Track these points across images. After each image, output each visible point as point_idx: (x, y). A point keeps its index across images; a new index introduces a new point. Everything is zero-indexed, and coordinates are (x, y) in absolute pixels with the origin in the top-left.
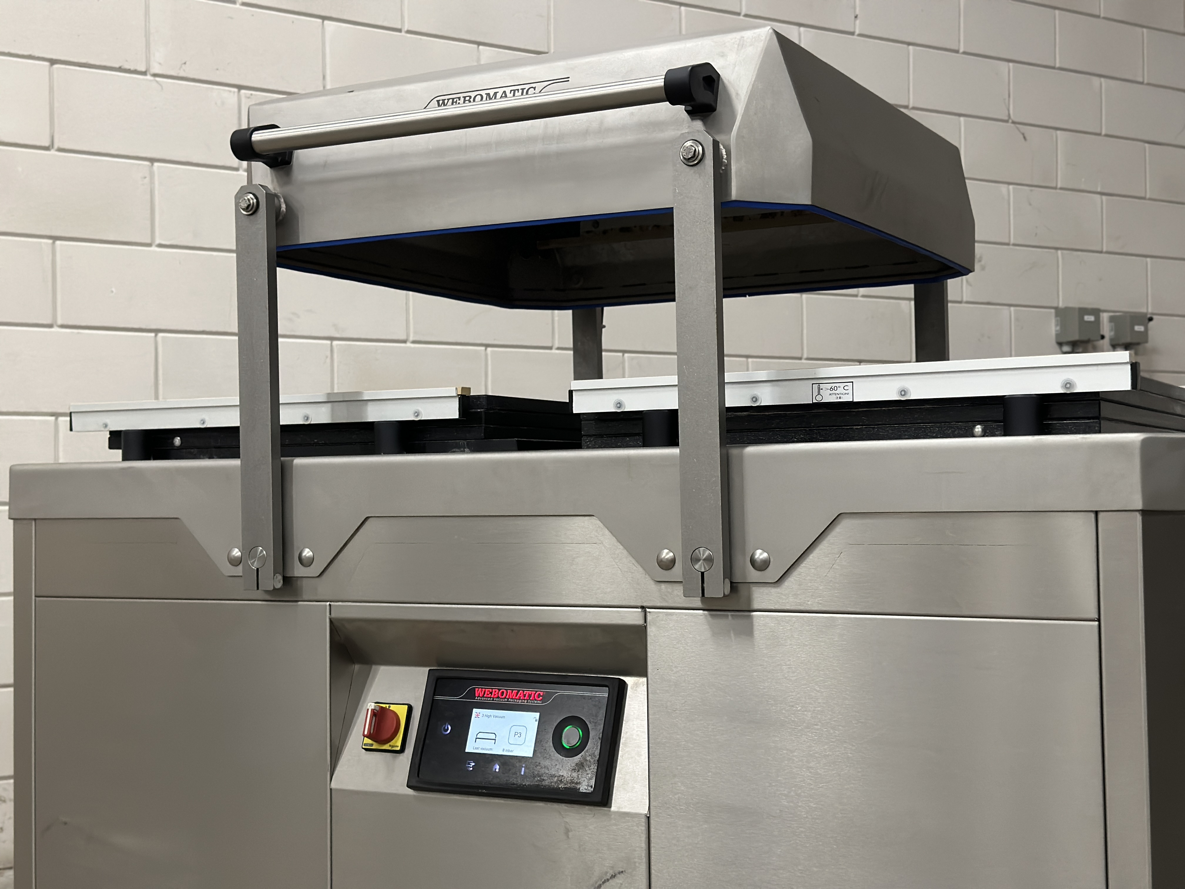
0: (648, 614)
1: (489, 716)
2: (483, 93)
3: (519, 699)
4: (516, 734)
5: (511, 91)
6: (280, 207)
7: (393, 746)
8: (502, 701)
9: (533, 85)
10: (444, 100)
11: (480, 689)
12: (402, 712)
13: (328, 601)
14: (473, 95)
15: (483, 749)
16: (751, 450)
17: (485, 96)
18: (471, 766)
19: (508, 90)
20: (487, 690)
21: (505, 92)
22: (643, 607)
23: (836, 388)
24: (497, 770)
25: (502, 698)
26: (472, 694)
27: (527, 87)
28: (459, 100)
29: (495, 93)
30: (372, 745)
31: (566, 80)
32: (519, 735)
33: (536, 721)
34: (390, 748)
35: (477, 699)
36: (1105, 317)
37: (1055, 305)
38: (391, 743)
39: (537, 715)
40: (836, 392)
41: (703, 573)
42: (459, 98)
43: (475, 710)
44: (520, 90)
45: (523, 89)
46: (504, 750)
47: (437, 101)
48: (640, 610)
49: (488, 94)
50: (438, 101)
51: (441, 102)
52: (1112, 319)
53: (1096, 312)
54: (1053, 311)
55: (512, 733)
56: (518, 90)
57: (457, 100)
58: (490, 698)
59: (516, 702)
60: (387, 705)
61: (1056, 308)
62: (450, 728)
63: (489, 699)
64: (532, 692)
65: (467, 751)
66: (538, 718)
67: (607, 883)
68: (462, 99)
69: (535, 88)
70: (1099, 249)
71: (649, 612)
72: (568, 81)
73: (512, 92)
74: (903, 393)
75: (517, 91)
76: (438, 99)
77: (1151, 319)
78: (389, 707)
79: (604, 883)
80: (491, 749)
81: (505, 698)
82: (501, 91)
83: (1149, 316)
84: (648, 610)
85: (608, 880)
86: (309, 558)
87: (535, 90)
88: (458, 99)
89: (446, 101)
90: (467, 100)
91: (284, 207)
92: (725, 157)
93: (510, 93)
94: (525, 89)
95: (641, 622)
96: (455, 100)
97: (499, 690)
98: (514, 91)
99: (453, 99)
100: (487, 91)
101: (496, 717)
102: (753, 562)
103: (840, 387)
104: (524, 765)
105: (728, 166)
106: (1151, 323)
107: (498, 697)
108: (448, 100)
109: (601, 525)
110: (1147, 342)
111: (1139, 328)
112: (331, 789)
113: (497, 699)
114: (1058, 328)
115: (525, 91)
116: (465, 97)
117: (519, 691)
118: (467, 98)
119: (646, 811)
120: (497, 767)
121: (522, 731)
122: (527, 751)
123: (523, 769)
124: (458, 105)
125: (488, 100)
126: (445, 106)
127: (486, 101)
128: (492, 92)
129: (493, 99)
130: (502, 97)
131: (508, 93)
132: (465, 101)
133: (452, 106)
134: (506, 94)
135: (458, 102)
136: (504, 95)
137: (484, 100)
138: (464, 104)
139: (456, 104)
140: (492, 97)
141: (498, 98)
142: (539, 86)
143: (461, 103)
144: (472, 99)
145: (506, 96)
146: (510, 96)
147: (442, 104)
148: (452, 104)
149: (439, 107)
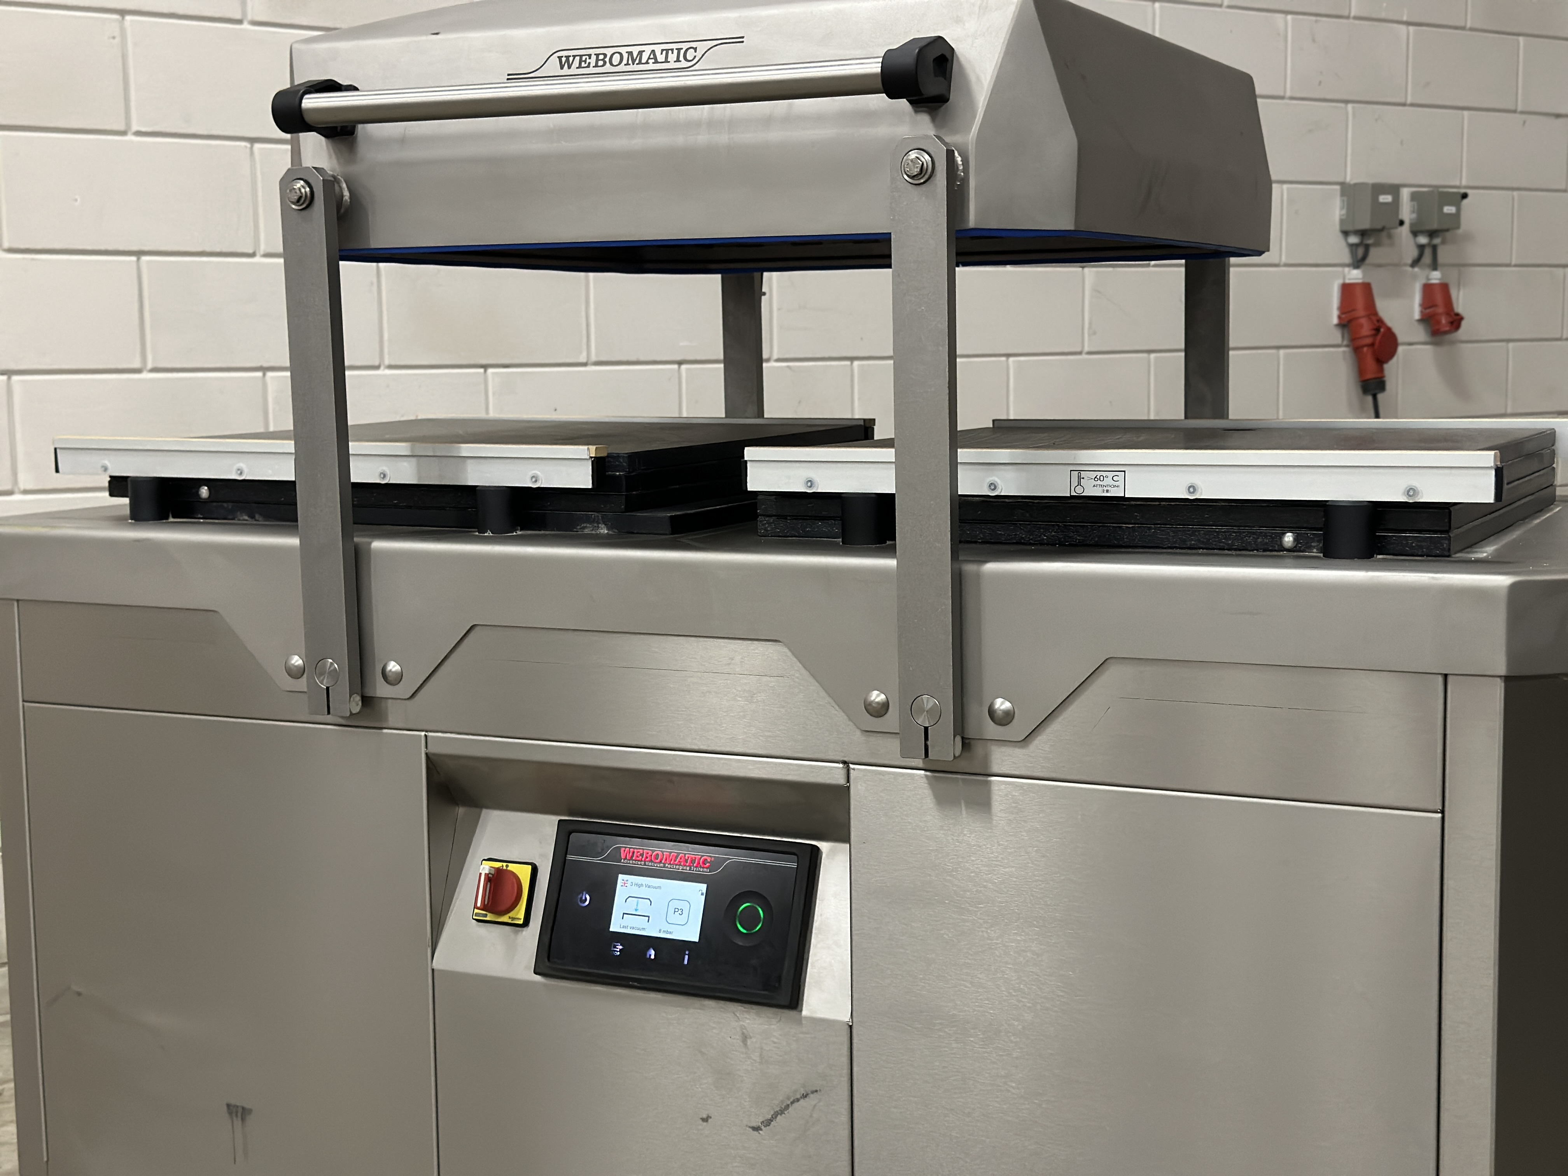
0: (852, 772)
1: (639, 886)
2: (623, 50)
3: (680, 865)
4: (677, 910)
5: (662, 50)
6: (342, 196)
7: (513, 919)
8: (657, 866)
9: (694, 45)
10: (568, 57)
11: (627, 849)
12: (524, 873)
13: (423, 731)
14: (609, 52)
15: (633, 928)
16: (992, 567)
17: (625, 56)
18: (618, 950)
19: (658, 49)
20: (635, 850)
21: (653, 51)
22: (844, 762)
23: (1102, 477)
24: (653, 957)
25: (657, 863)
26: (616, 855)
27: (685, 46)
28: (590, 58)
29: (640, 53)
30: (486, 916)
31: (740, 40)
32: (680, 912)
33: (702, 894)
34: (510, 921)
35: (624, 863)
36: (1405, 193)
37: (1341, 180)
38: (511, 914)
39: (703, 887)
40: (1101, 483)
41: (926, 729)
42: (590, 56)
43: (621, 877)
44: (675, 50)
45: (679, 50)
46: (660, 931)
47: (558, 57)
48: (841, 765)
49: (630, 53)
50: (560, 58)
51: (564, 59)
52: (1414, 197)
53: (1394, 189)
54: (1338, 187)
55: (671, 910)
56: (672, 50)
57: (586, 59)
58: (642, 861)
59: (674, 869)
60: (505, 864)
61: (1342, 184)
62: (588, 897)
63: (639, 863)
64: (696, 856)
65: (611, 929)
66: (704, 891)
67: (796, 1105)
68: (594, 58)
69: (695, 49)
70: (1402, 100)
71: (854, 769)
72: (743, 42)
73: (664, 52)
74: (1191, 490)
75: (670, 52)
76: (560, 54)
77: (1465, 196)
78: (507, 866)
79: (792, 1103)
80: (644, 929)
81: (661, 862)
82: (648, 49)
83: (1463, 191)
84: (851, 766)
85: (798, 1100)
86: (396, 673)
87: (696, 52)
88: (587, 57)
89: (571, 59)
90: (600, 60)
91: (346, 193)
92: (961, 168)
93: (662, 54)
94: (682, 49)
95: (842, 781)
96: (584, 58)
97: (653, 851)
98: (667, 50)
99: (581, 56)
100: (629, 49)
101: (650, 886)
102: (991, 712)
103: (1107, 477)
104: (687, 953)
105: (965, 180)
106: (1465, 201)
107: (651, 861)
108: (574, 56)
109: (789, 654)
110: (1458, 227)
111: (1449, 209)
112: (433, 970)
113: (650, 864)
114: (1344, 212)
115: (682, 52)
116: (597, 55)
117: (679, 854)
118: (601, 57)
119: (847, 1018)
120: (652, 953)
121: (684, 906)
122: (692, 934)
123: (687, 957)
124: (588, 66)
125: (630, 62)
126: (569, 67)
127: (628, 64)
128: (635, 51)
129: (637, 61)
130: (649, 58)
131: (658, 53)
132: (597, 60)
133: (580, 67)
134: (655, 55)
135: (588, 61)
136: (652, 56)
137: (625, 61)
138: (596, 66)
139: (586, 65)
140: (635, 56)
141: (644, 61)
142: (702, 47)
143: (593, 64)
144: (607, 60)
145: (655, 58)
146: (661, 58)
147: (566, 62)
148: (580, 64)
149: (562, 68)
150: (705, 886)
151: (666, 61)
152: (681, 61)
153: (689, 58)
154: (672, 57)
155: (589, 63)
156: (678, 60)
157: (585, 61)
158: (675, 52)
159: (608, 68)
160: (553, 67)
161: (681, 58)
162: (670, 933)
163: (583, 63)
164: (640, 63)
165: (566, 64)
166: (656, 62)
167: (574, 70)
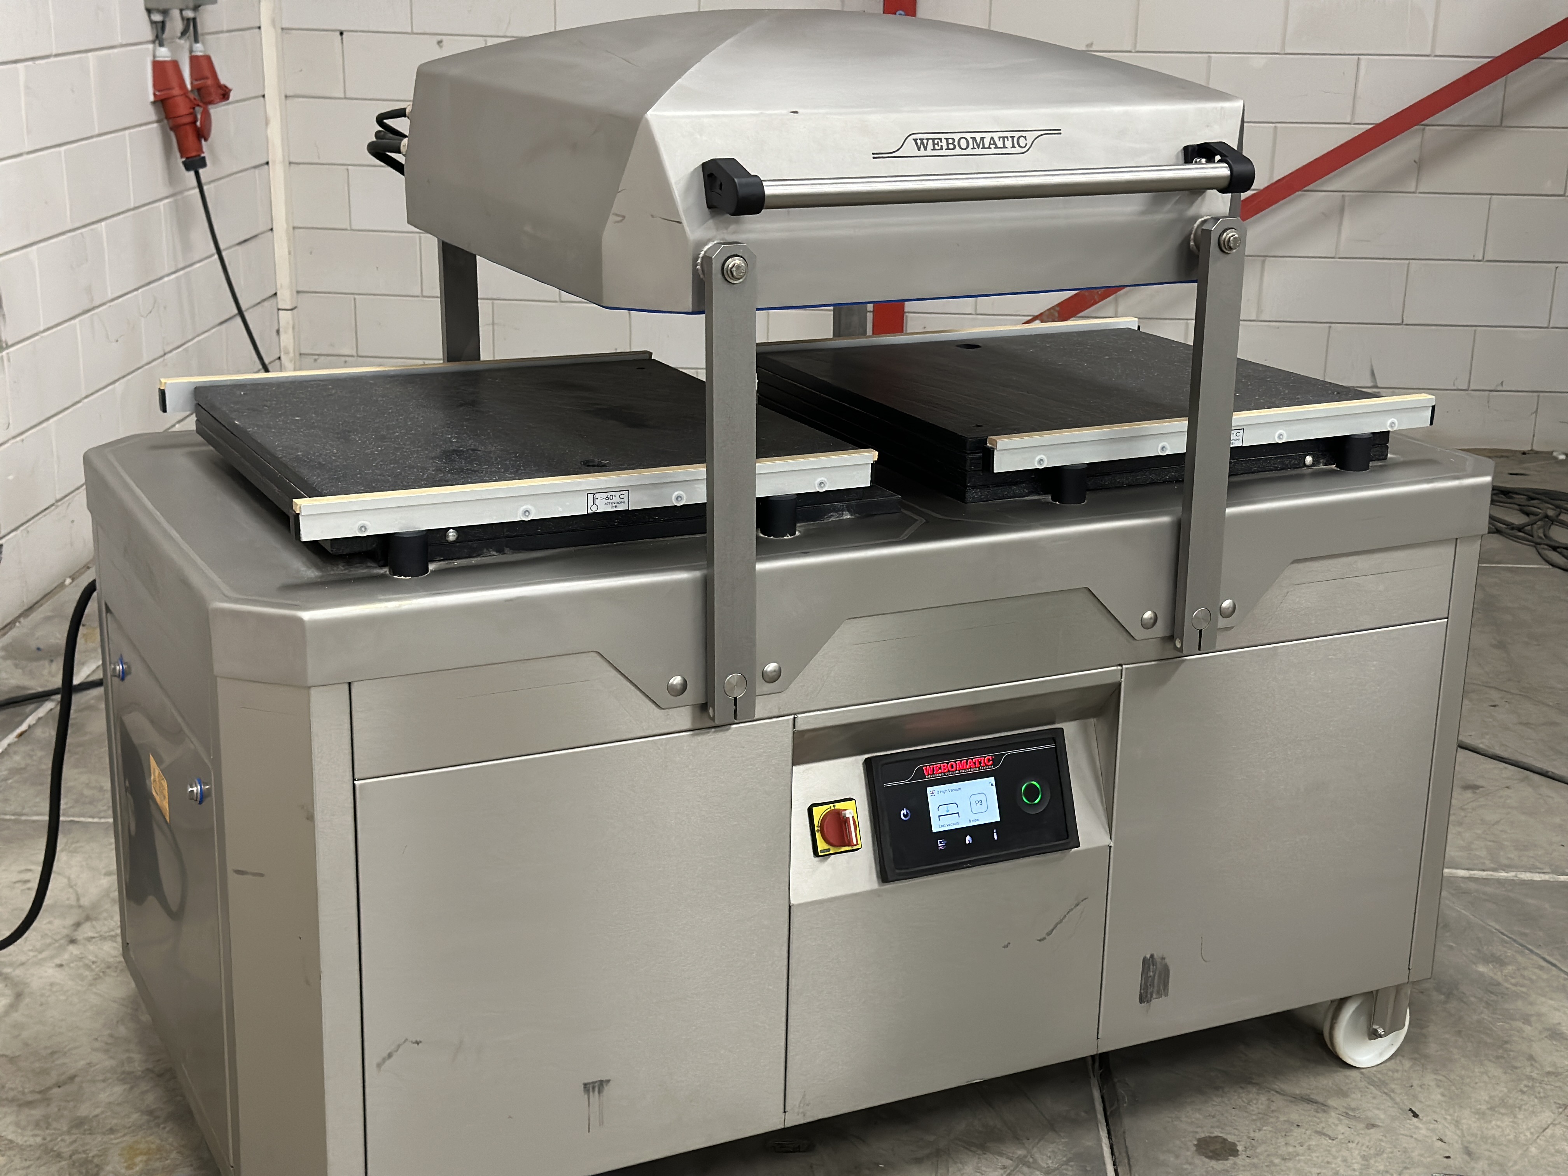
0: (1125, 670)
1: (944, 792)
2: (968, 136)
3: (971, 768)
4: (978, 802)
5: (1000, 138)
7: (849, 846)
8: (955, 774)
9: (1024, 134)
10: (922, 140)
11: (928, 767)
12: (848, 808)
13: (791, 715)
14: (956, 137)
15: (949, 825)
17: (971, 141)
18: (944, 844)
19: (996, 136)
20: (934, 766)
21: (992, 138)
22: (1120, 665)
24: (970, 842)
25: (954, 771)
26: (921, 774)
27: (1017, 135)
28: (941, 142)
29: (982, 139)
30: (829, 850)
31: (1057, 132)
32: (981, 802)
33: (992, 785)
35: (929, 778)
38: (846, 843)
39: (992, 780)
41: (1201, 631)
42: (940, 139)
43: (928, 789)
44: (1009, 138)
45: (1013, 137)
46: (970, 821)
47: (913, 139)
48: (1117, 668)
49: (974, 139)
50: (915, 140)
51: (919, 142)
55: (973, 803)
56: (1007, 137)
57: (938, 142)
58: (941, 773)
59: (969, 772)
60: (831, 805)
62: (908, 812)
63: (940, 775)
64: (982, 758)
65: (934, 831)
66: (994, 782)
67: (1070, 913)
68: (944, 141)
69: (1025, 138)
72: (1060, 134)
73: (1001, 139)
75: (1006, 139)
76: (915, 137)
78: (834, 806)
79: (1067, 913)
80: (957, 823)
81: (956, 769)
82: (988, 136)
84: (1125, 667)
85: (1071, 911)
86: (775, 671)
87: (1026, 140)
88: (938, 140)
89: (925, 141)
90: (950, 143)
93: (999, 140)
94: (1015, 137)
95: (1115, 679)
96: (936, 141)
97: (948, 763)
98: (1003, 138)
99: (933, 140)
100: (973, 135)
101: (952, 791)
102: (1220, 610)
104: (995, 831)
107: (949, 771)
108: (928, 139)
112: (790, 906)
113: (948, 774)
115: (1015, 139)
116: (947, 139)
117: (967, 760)
118: (950, 141)
119: (1107, 842)
120: (968, 839)
121: (982, 797)
122: (993, 815)
123: (995, 834)
124: (941, 149)
125: (975, 146)
126: (925, 149)
127: (974, 148)
128: (978, 137)
129: (981, 146)
130: (990, 144)
131: (996, 140)
132: (948, 144)
133: (934, 149)
134: (994, 141)
135: (940, 144)
136: (992, 142)
137: (971, 146)
138: (948, 149)
139: (939, 148)
140: (978, 142)
141: (986, 145)
142: (1031, 136)
143: (945, 147)
144: (956, 143)
145: (995, 144)
146: (1000, 144)
147: (920, 144)
148: (934, 146)
149: (919, 149)
150: (993, 778)
151: (1004, 147)
152: (1015, 147)
153: (1023, 145)
154: (1009, 143)
155: (942, 146)
156: (1013, 147)
157: (938, 144)
158: (1010, 139)
159: (958, 151)
160: (910, 148)
161: (1016, 145)
162: (978, 820)
163: (936, 146)
164: (984, 148)
165: (922, 146)
166: (996, 147)
167: (929, 152)
